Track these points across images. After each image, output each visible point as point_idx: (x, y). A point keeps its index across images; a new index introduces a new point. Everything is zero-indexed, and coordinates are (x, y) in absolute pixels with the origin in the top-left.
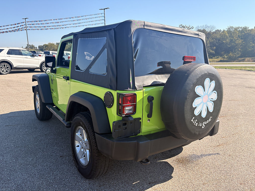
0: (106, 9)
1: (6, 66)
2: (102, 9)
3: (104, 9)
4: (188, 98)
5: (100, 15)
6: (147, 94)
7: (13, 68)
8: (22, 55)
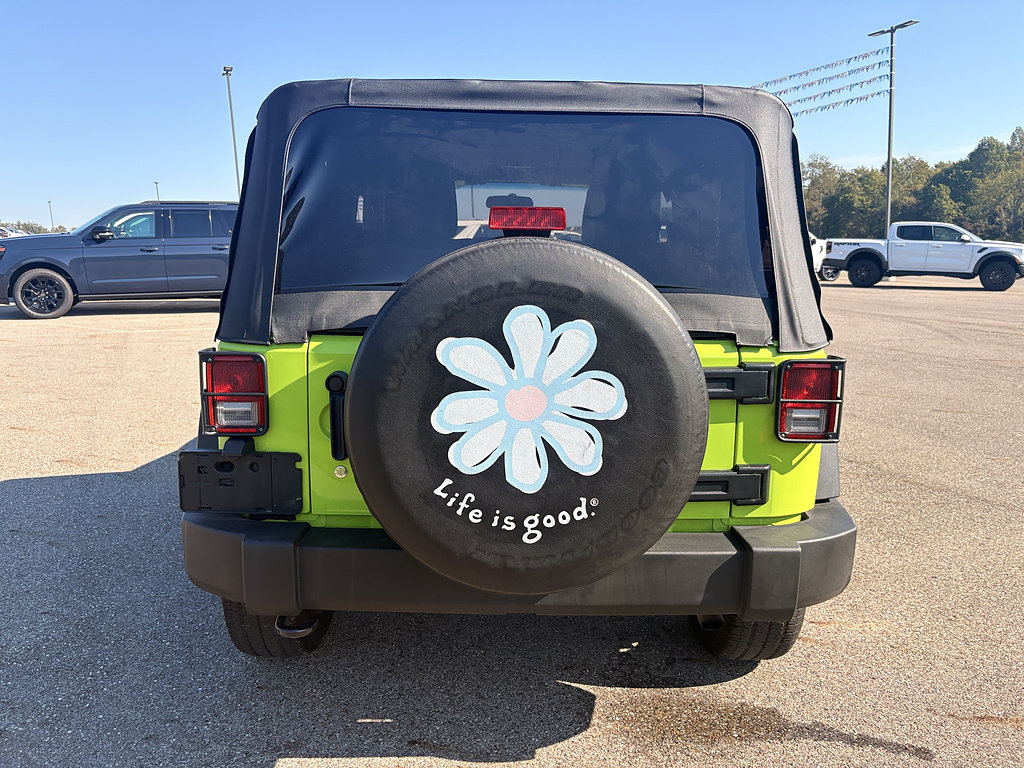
0: (903, 26)
2: (883, 32)
3: (892, 31)
4: (392, 385)
5: (873, 60)
6: (325, 364)
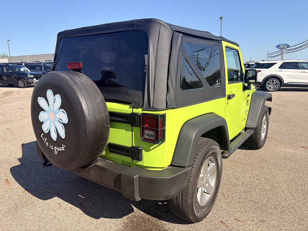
1: (275, 82)
7: (283, 85)
8: (299, 69)
